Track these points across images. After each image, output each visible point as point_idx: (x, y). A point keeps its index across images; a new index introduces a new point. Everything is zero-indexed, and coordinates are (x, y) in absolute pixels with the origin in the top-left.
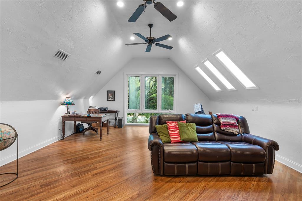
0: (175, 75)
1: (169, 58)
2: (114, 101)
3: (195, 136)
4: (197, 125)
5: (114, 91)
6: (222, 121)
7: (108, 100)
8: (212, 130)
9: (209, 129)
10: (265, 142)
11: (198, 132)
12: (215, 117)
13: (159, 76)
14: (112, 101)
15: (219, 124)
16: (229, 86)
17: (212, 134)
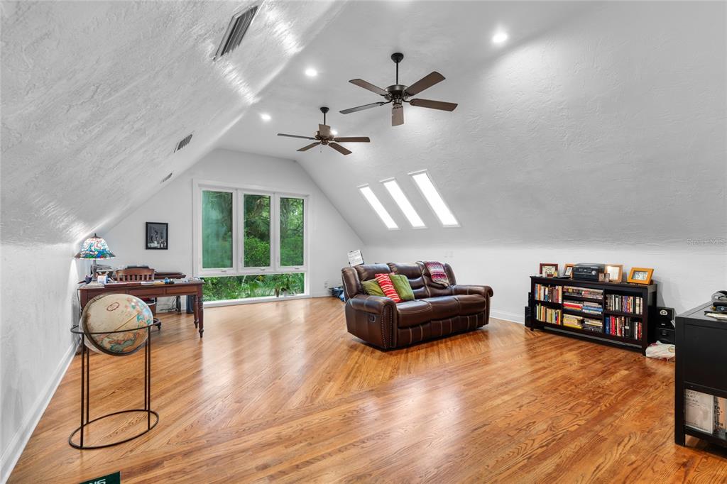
0: (307, 196)
1: (295, 161)
2: (167, 248)
3: (411, 292)
4: (409, 278)
5: (167, 224)
6: (432, 270)
7: (147, 248)
8: (423, 284)
9: (418, 282)
10: (481, 289)
11: (413, 288)
12: (422, 266)
13: (276, 195)
14: (161, 248)
15: (428, 275)
16: (416, 221)
17: (423, 288)
